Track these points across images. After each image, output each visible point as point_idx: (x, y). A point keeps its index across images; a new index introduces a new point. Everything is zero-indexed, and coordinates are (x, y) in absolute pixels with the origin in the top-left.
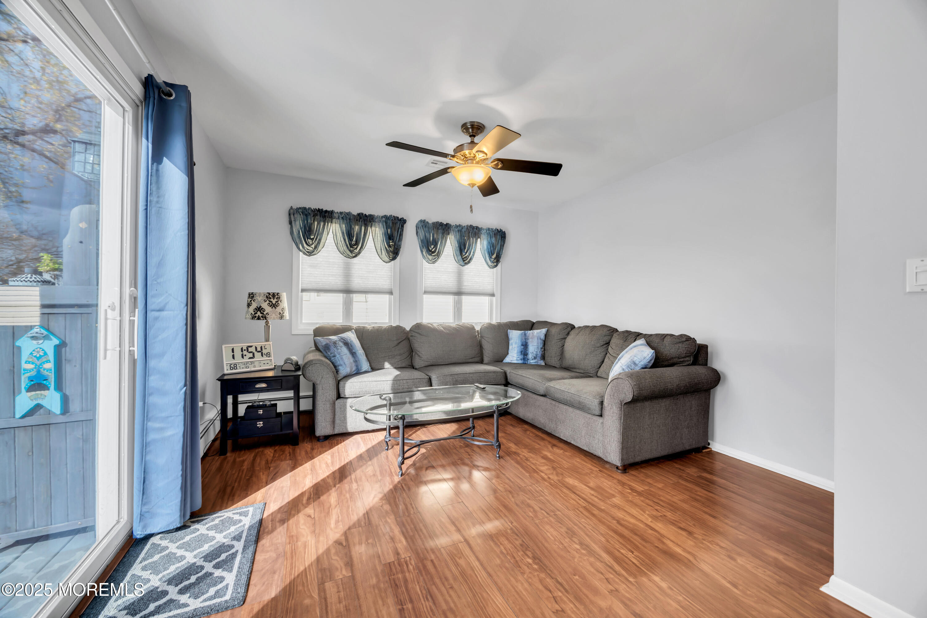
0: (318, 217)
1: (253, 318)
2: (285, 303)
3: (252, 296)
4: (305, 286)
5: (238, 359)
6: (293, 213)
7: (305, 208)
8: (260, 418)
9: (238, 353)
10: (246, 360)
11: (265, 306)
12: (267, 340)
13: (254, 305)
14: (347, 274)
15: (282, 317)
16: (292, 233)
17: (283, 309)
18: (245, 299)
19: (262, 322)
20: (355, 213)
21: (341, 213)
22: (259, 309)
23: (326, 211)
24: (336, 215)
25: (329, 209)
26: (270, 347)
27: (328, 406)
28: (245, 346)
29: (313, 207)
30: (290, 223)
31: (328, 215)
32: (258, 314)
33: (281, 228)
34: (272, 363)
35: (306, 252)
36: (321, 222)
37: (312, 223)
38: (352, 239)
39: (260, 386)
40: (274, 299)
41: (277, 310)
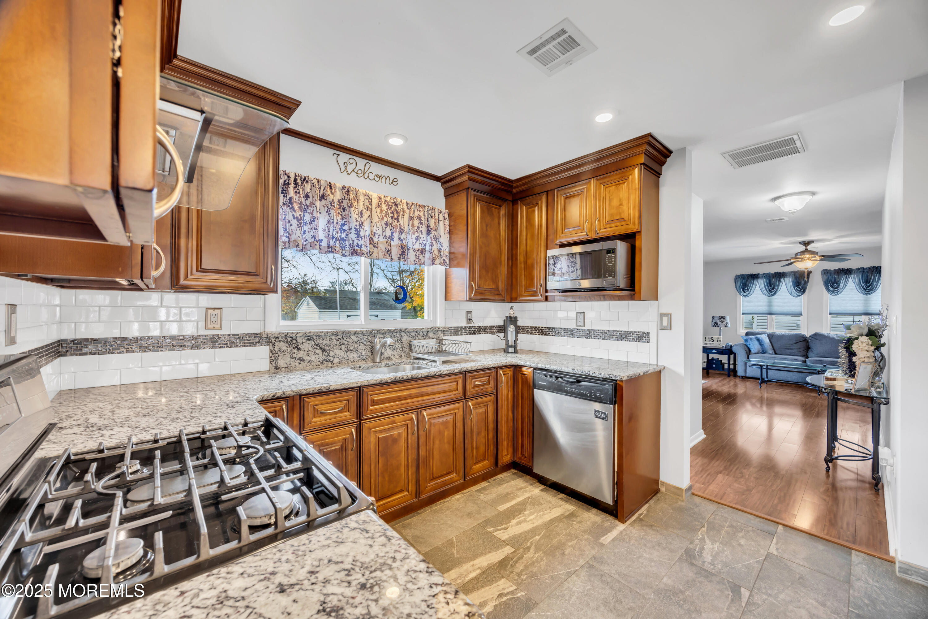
0: (750, 278)
1: (714, 326)
2: (728, 320)
3: (713, 318)
4: (744, 312)
5: (707, 342)
6: (737, 278)
7: (743, 275)
8: (714, 364)
9: (707, 339)
10: (710, 342)
11: (718, 322)
12: (720, 335)
13: (714, 321)
14: (770, 305)
15: (726, 326)
16: (736, 288)
17: (727, 323)
18: (711, 319)
19: (718, 328)
20: (773, 272)
21: (764, 274)
22: (716, 323)
23: (755, 275)
24: (761, 276)
25: (756, 273)
26: (721, 338)
27: (743, 364)
28: (710, 337)
29: (747, 274)
30: (735, 283)
31: (755, 277)
32: (716, 325)
33: (731, 286)
34: (721, 345)
35: (744, 295)
36: (752, 281)
37: (746, 281)
38: (771, 286)
39: (714, 351)
40: (722, 319)
41: (724, 323)
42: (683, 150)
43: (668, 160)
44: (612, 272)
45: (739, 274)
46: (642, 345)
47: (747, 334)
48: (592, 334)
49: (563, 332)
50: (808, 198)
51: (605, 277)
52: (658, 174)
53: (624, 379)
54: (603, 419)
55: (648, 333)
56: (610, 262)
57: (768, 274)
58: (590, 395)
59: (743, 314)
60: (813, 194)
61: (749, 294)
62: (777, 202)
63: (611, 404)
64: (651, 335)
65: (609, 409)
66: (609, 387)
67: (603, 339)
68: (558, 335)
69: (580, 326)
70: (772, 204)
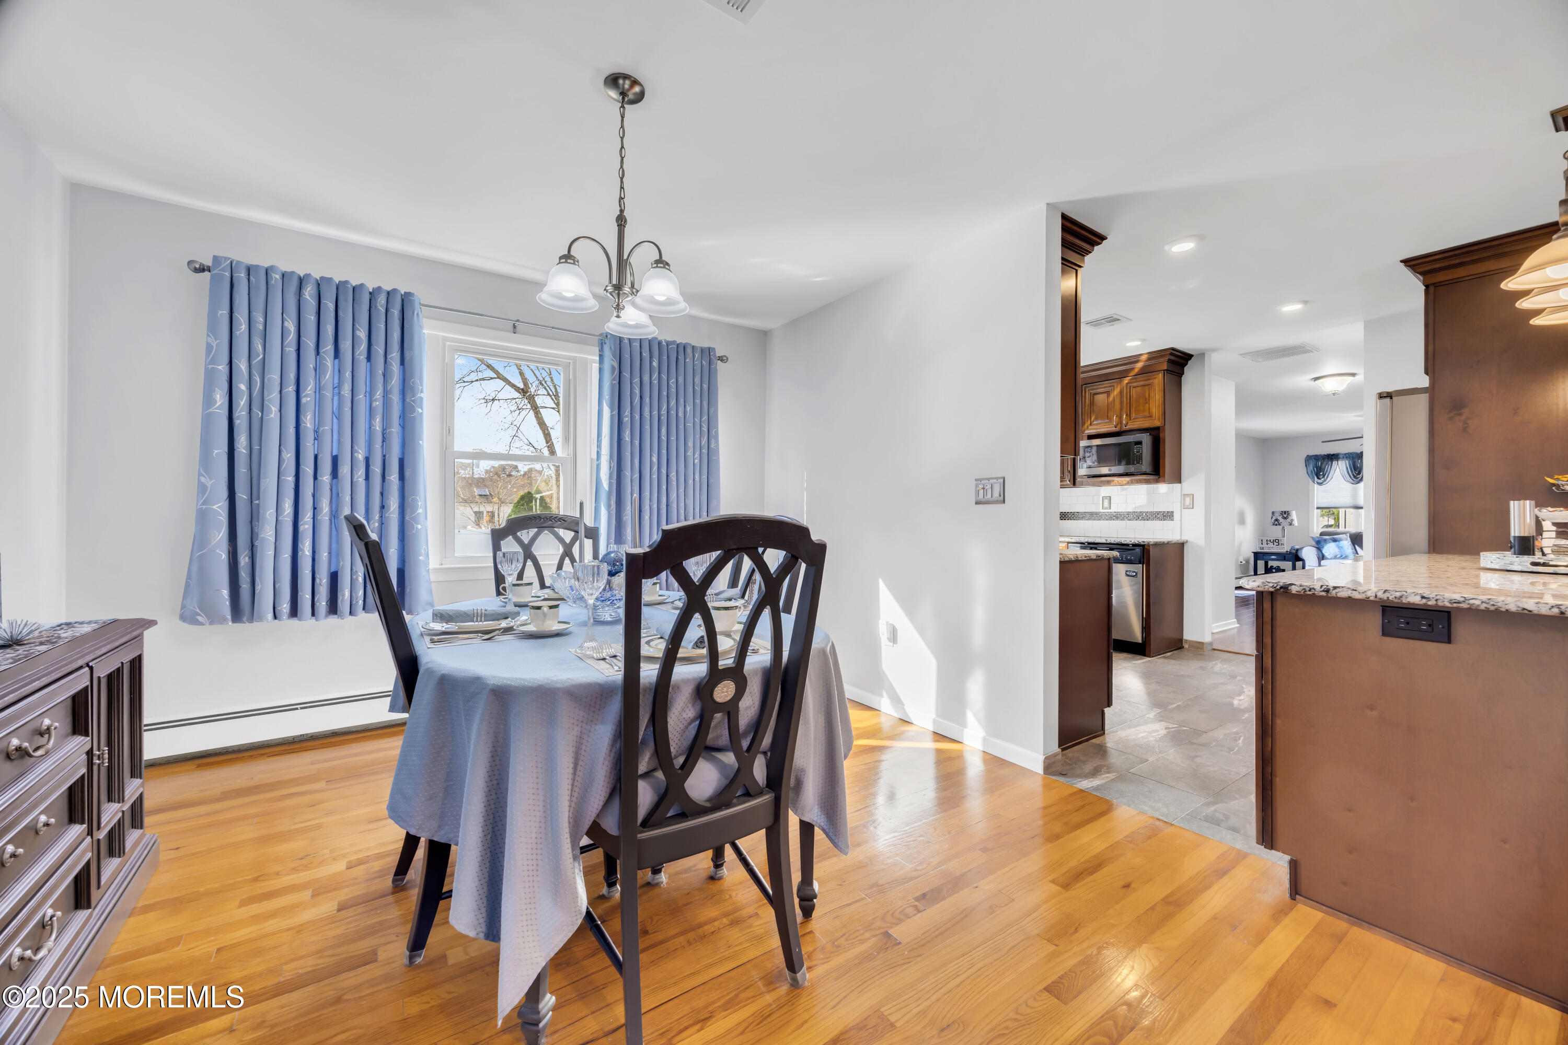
0: (1326, 460)
1: (1274, 524)
2: (1294, 515)
3: (1273, 513)
4: (1319, 505)
5: (1265, 545)
6: (1309, 458)
7: (1317, 455)
9: (1265, 542)
10: (1269, 546)
11: (1280, 518)
12: (1283, 536)
13: (1274, 518)
14: (1354, 495)
15: (1291, 524)
16: (1308, 473)
17: (1292, 520)
18: (1270, 515)
19: (1279, 528)
21: (1345, 454)
22: (1277, 520)
23: (1334, 455)
24: (1341, 456)
25: (1336, 452)
26: (1284, 540)
28: (1269, 539)
29: (1323, 453)
30: (1306, 466)
31: (1333, 457)
32: (1276, 523)
33: (1301, 471)
34: (1285, 549)
35: (1318, 483)
36: (1330, 463)
37: (1321, 464)
38: (1355, 470)
39: (1273, 557)
40: (1286, 514)
41: (1288, 520)
42: (1202, 355)
43: (1189, 362)
44: (1139, 460)
45: (1312, 453)
46: (1167, 523)
47: (1322, 534)
48: (1117, 516)
49: (1088, 516)
50: (1350, 379)
51: (1133, 464)
52: (1181, 374)
53: (1151, 543)
54: (1133, 576)
55: (1172, 512)
56: (1137, 452)
57: (1351, 454)
58: (1122, 559)
59: (1318, 508)
60: (1353, 375)
61: (1325, 481)
62: (1318, 382)
63: (1140, 563)
64: (1175, 514)
65: (1138, 568)
66: (1138, 550)
67: (1129, 520)
68: (1082, 518)
69: (1106, 509)
70: (1312, 383)
